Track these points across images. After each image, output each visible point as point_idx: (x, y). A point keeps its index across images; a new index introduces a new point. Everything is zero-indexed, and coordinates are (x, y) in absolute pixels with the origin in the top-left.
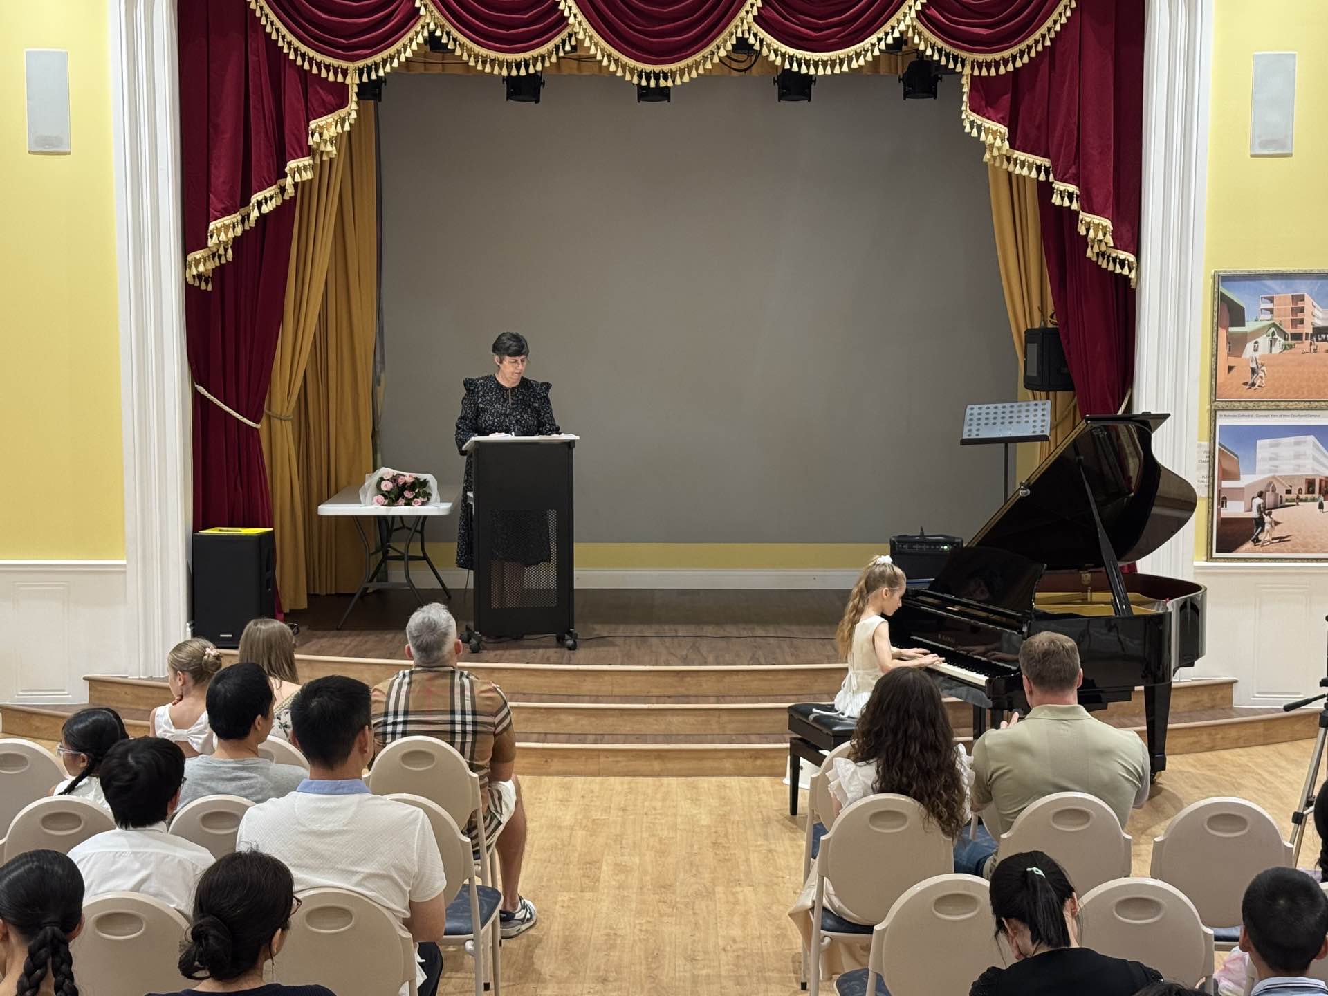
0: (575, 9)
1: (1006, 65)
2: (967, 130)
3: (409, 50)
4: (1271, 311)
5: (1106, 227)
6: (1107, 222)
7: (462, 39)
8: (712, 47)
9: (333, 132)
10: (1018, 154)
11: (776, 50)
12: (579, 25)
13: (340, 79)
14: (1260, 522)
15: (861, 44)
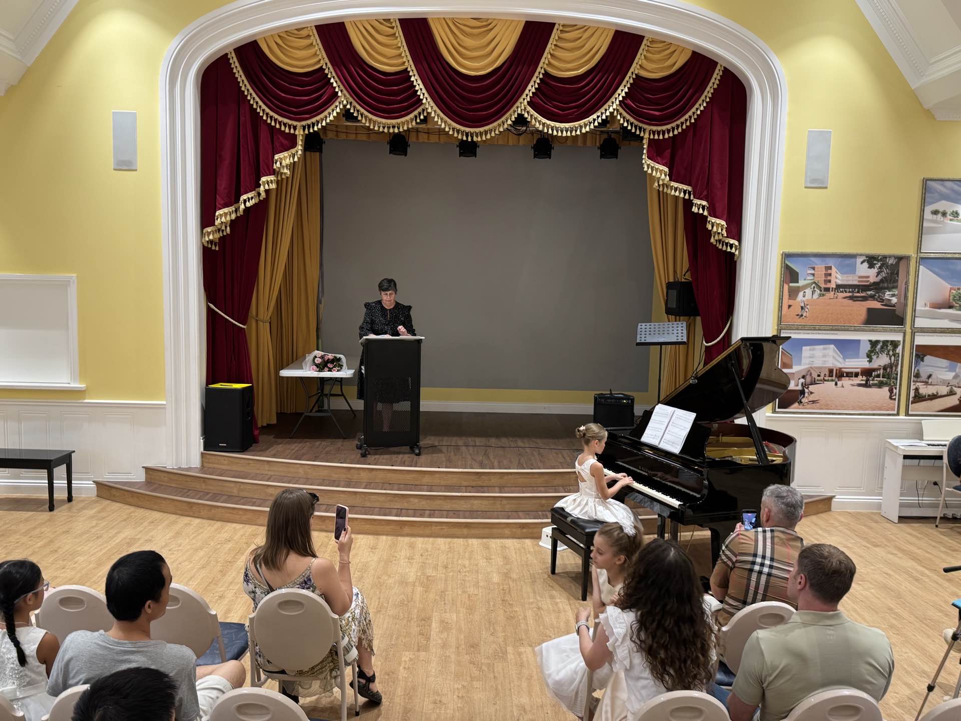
0: (426, 95)
1: (668, 133)
2: (646, 169)
3: (331, 116)
4: (813, 275)
5: (723, 225)
6: (723, 223)
7: (362, 110)
8: (503, 119)
9: (288, 161)
10: (673, 184)
11: (539, 122)
12: (428, 104)
13: (292, 131)
14: (802, 392)
15: (588, 119)
